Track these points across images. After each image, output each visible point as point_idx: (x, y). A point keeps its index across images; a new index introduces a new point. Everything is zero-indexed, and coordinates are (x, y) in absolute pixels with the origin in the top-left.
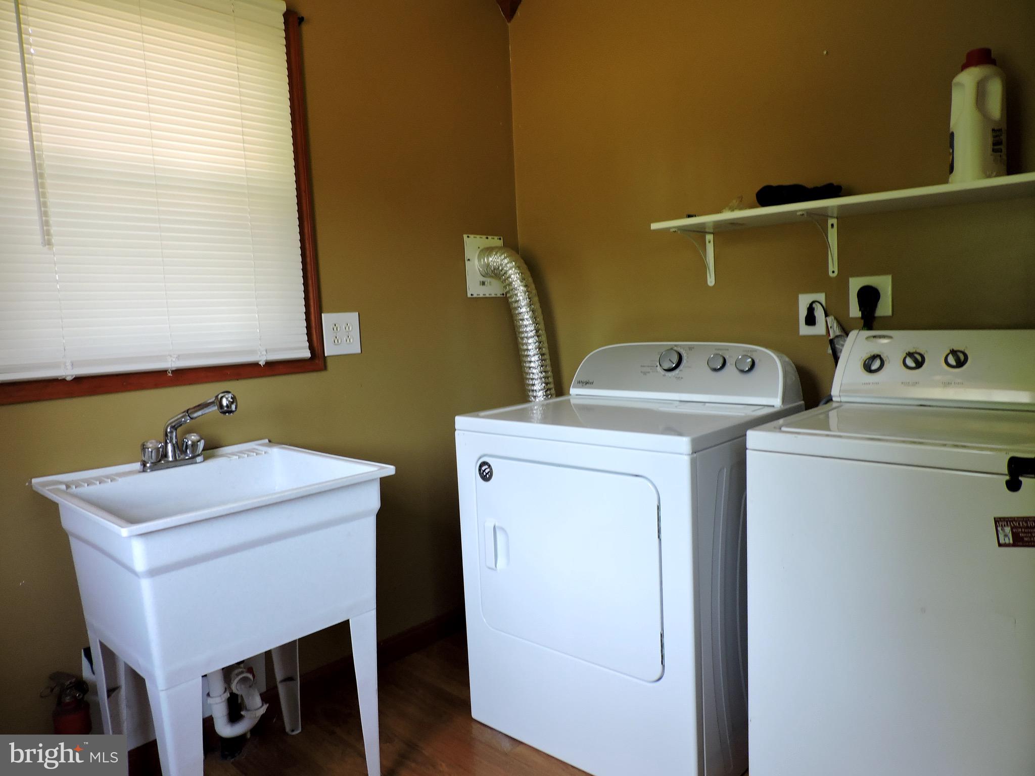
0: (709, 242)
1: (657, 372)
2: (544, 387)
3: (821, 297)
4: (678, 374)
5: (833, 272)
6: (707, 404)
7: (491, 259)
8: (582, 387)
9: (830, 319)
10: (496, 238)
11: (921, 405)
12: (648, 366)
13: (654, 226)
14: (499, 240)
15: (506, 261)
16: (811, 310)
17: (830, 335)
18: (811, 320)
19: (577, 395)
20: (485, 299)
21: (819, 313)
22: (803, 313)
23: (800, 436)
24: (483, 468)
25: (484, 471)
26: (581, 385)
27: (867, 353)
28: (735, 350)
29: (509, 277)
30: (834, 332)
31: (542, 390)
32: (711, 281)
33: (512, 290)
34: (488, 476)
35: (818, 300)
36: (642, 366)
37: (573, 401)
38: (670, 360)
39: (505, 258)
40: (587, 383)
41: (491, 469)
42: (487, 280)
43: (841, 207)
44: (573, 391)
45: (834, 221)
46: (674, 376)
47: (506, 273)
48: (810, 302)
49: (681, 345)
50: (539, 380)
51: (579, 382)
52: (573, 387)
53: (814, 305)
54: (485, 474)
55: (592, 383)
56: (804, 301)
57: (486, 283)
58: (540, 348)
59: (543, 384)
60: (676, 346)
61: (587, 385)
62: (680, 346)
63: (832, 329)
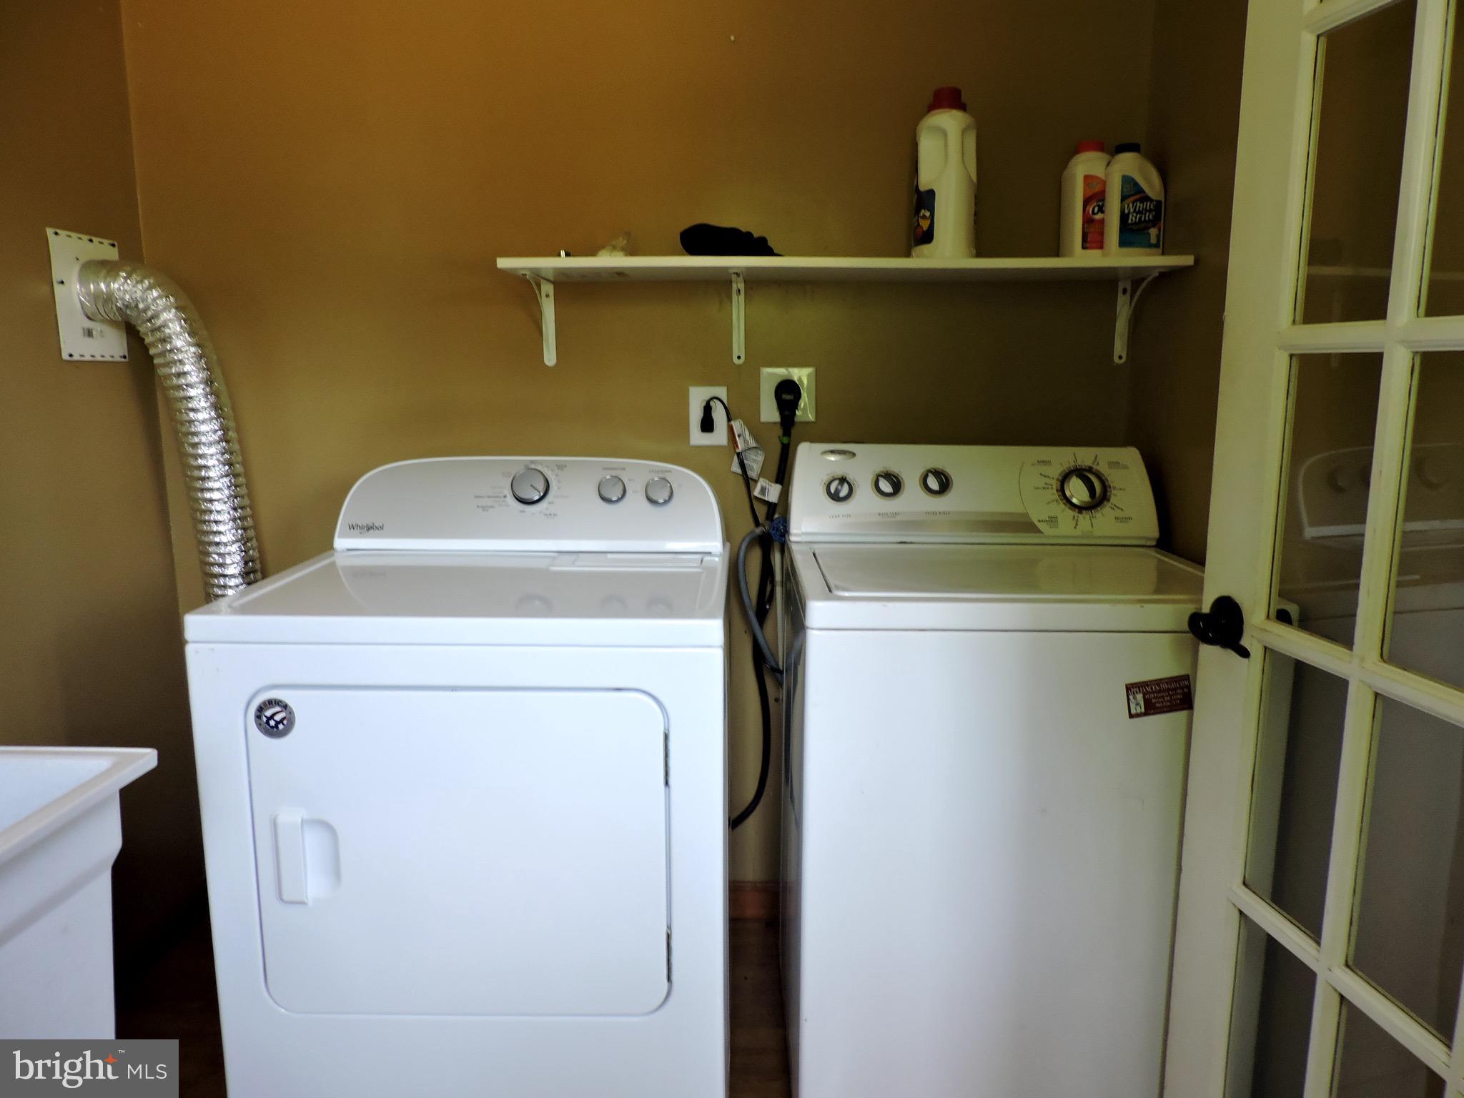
0: (547, 296)
1: (508, 505)
2: (242, 535)
3: (722, 392)
4: (547, 509)
5: (739, 357)
6: (610, 556)
7: (116, 286)
8: (361, 535)
9: (737, 425)
10: (106, 242)
11: (901, 543)
12: (489, 497)
13: (503, 263)
14: (111, 247)
15: (155, 293)
16: (708, 409)
17: (737, 446)
18: (707, 425)
19: (349, 550)
20: (95, 365)
21: (719, 415)
22: (696, 415)
23: (890, 605)
24: (269, 713)
25: (272, 717)
26: (356, 531)
27: (828, 475)
28: (638, 471)
29: (165, 325)
30: (745, 441)
31: (237, 541)
32: (550, 358)
33: (171, 351)
34: (281, 726)
35: (720, 397)
36: (476, 497)
37: (341, 561)
38: (531, 486)
39: (150, 288)
40: (369, 528)
41: (291, 713)
42: (96, 327)
43: (750, 270)
44: (340, 543)
45: (741, 286)
46: (541, 512)
47: (156, 316)
48: (707, 398)
49: (544, 462)
50: (231, 523)
51: (352, 527)
52: (342, 536)
53: (712, 403)
54: (272, 723)
55: (382, 528)
56: (697, 396)
57: (94, 333)
58: (230, 463)
59: (239, 531)
60: (532, 462)
61: (371, 531)
62: (541, 463)
63: (741, 438)
